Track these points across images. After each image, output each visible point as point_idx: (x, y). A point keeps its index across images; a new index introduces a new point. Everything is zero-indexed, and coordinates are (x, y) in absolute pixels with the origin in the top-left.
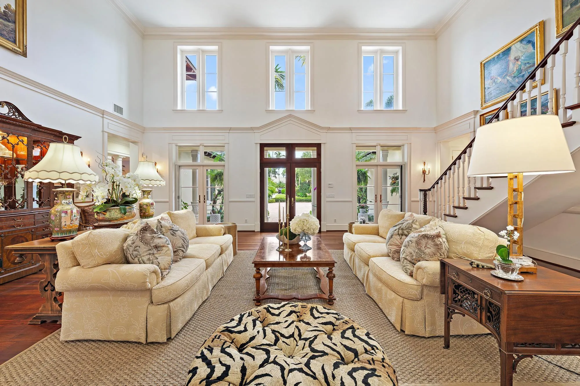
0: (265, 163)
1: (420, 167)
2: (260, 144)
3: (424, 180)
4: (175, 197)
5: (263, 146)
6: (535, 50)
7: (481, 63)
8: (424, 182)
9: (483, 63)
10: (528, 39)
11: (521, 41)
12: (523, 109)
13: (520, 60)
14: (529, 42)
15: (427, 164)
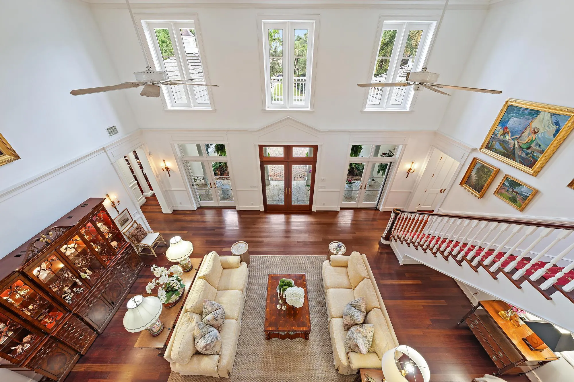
0: (265, 161)
1: (408, 166)
2: (259, 145)
3: (407, 176)
4: (190, 186)
5: (261, 147)
6: (554, 138)
7: (507, 102)
8: (406, 178)
9: (509, 103)
10: (559, 119)
11: (553, 115)
12: (506, 182)
13: (537, 135)
14: (557, 123)
15: (415, 164)
